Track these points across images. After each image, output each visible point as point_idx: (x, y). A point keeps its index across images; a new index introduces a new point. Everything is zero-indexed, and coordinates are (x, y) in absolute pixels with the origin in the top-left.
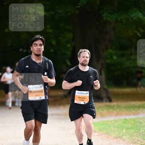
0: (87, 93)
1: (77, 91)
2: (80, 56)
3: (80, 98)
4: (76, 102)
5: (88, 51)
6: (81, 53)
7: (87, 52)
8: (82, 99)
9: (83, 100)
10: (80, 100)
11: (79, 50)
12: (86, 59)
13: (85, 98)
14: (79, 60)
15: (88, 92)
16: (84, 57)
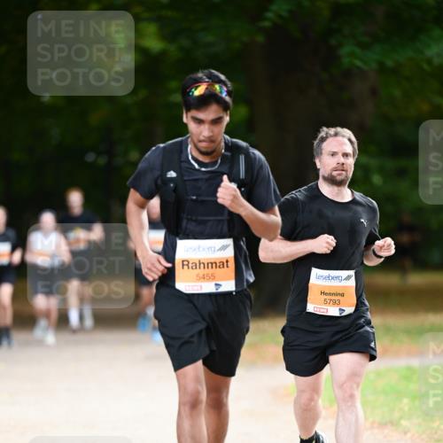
0: (348, 278)
1: (315, 272)
2: (321, 153)
3: (326, 294)
4: (310, 308)
5: (348, 133)
6: (323, 140)
7: (343, 136)
8: (333, 298)
9: (335, 303)
10: (326, 302)
11: (319, 132)
12: (342, 160)
13: (343, 295)
14: (318, 165)
15: (352, 273)
16: (334, 154)
